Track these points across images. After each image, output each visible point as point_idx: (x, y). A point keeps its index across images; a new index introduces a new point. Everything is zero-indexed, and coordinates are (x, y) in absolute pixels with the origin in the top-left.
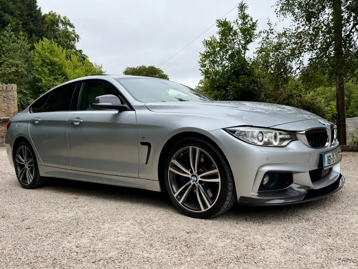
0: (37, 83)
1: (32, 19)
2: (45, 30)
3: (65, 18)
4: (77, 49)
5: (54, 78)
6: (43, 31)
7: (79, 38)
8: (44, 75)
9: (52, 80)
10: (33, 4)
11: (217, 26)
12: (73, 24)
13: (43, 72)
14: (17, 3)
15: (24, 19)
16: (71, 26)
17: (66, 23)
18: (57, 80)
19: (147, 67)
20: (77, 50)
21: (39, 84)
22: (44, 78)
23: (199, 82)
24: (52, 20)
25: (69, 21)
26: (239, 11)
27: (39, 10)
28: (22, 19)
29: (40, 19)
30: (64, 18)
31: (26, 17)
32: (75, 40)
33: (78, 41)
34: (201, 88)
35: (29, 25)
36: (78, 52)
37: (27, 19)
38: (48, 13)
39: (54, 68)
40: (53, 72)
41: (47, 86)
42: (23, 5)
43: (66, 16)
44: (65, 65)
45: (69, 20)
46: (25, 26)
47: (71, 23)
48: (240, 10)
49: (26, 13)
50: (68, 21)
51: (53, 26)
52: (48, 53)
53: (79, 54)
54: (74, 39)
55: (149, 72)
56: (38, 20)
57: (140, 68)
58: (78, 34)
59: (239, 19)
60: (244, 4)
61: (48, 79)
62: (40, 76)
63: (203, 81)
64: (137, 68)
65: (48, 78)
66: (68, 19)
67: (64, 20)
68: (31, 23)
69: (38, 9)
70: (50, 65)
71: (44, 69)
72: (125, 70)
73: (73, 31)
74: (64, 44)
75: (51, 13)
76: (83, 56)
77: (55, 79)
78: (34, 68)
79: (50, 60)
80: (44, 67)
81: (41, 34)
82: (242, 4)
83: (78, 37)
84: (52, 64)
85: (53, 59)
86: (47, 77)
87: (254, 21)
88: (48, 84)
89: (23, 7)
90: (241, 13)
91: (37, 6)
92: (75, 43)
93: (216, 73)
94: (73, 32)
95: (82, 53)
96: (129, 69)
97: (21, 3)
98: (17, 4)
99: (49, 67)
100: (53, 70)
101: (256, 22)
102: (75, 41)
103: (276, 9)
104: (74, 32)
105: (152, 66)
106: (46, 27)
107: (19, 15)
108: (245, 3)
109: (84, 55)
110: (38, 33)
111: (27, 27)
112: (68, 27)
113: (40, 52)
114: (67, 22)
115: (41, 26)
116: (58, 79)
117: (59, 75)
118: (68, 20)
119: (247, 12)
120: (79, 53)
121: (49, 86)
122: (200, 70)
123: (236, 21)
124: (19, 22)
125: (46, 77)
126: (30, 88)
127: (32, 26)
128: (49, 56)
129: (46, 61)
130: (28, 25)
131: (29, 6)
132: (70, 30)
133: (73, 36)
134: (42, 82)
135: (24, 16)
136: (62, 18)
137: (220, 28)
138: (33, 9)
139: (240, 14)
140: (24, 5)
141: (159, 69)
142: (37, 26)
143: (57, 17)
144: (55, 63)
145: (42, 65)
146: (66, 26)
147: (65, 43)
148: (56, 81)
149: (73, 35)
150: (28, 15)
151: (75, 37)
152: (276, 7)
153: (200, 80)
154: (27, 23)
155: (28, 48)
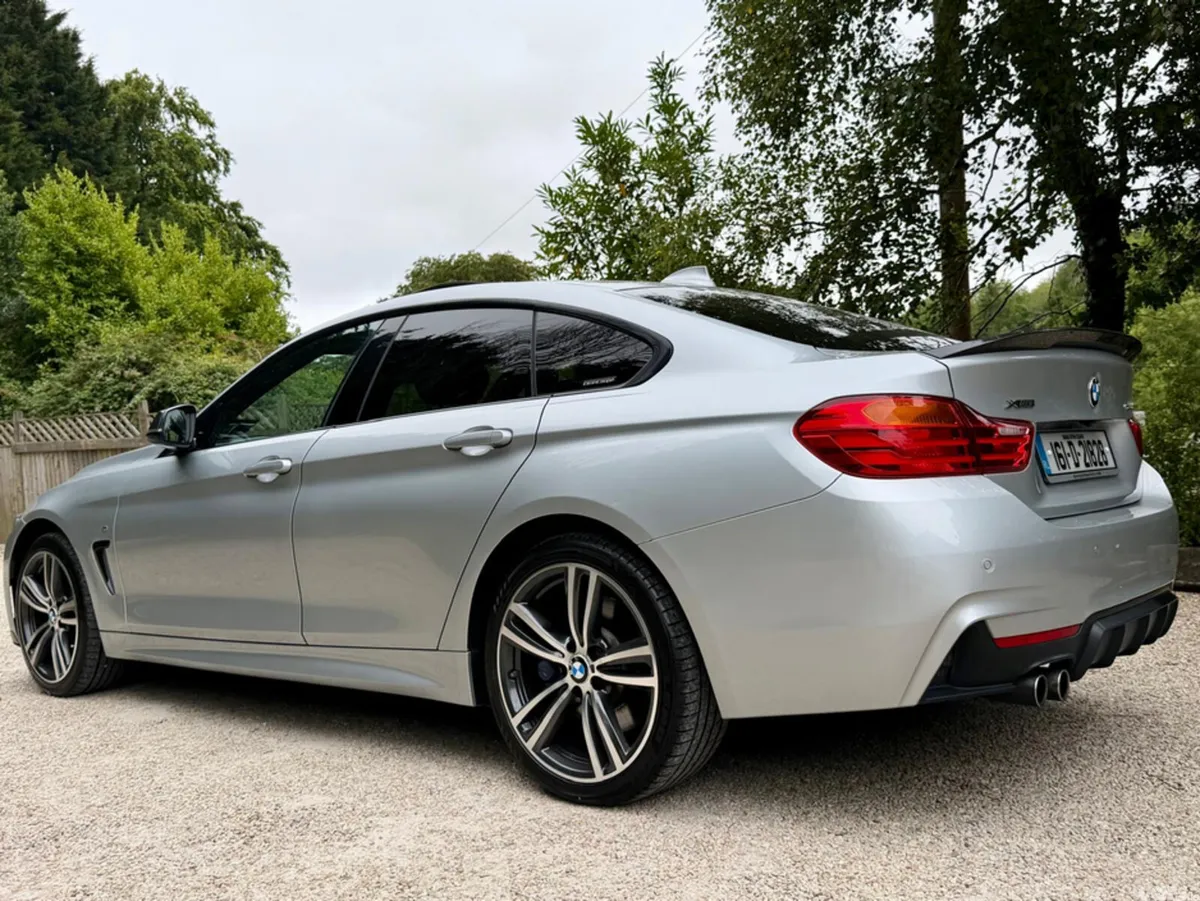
0: (31, 324)
1: (59, 98)
2: (104, 138)
3: (180, 93)
4: (223, 199)
5: (92, 306)
6: (98, 140)
7: (231, 162)
8: (54, 296)
9: (86, 315)
10: (62, 46)
12: (209, 113)
13: (53, 287)
14: (7, 47)
15: (30, 99)
16: (204, 120)
17: (186, 109)
18: (99, 315)
19: (486, 258)
20: (221, 203)
21: (38, 329)
22: (55, 307)
24: (134, 102)
25: (195, 103)
27: (89, 69)
28: (22, 100)
29: (88, 99)
30: (176, 94)
31: (40, 95)
32: (216, 166)
33: (227, 170)
35: (50, 119)
36: (226, 210)
37: (45, 101)
38: (121, 77)
39: (92, 274)
40: (86, 285)
41: (65, 337)
42: (27, 53)
43: (184, 86)
44: (131, 262)
45: (196, 101)
46: (35, 123)
47: (202, 111)
49: (37, 81)
50: (190, 104)
51: (137, 121)
52: (71, 223)
53: (230, 216)
54: (211, 164)
55: (490, 272)
56: (83, 103)
57: (463, 260)
58: (226, 149)
61: (71, 311)
62: (40, 302)
64: (450, 260)
65: (69, 308)
66: (191, 97)
67: (177, 101)
68: (56, 112)
69: (82, 63)
70: (79, 264)
71: (56, 277)
72: (412, 268)
73: (210, 137)
74: (174, 180)
75: (134, 76)
76: (245, 222)
77: (94, 311)
78: (23, 275)
79: (76, 246)
80: (56, 270)
81: (92, 151)
83: (228, 157)
84: (85, 259)
85: (87, 241)
86: (68, 305)
88: (67, 330)
89: (28, 59)
91: (79, 55)
92: (215, 177)
94: (209, 141)
95: (242, 214)
96: (425, 264)
97: (23, 44)
98: (9, 48)
99: (74, 270)
100: (89, 279)
102: (218, 171)
104: (214, 142)
105: (502, 252)
106: (109, 128)
107: (11, 89)
109: (248, 219)
110: (81, 149)
111: (42, 127)
112: (194, 124)
113: (45, 218)
114: (188, 106)
115: (91, 123)
116: (102, 309)
117: (110, 296)
118: (190, 100)
120: (232, 213)
121: (72, 337)
124: (11, 110)
125: (63, 305)
126: (8, 344)
127: (59, 124)
128: (73, 230)
129: (62, 248)
130: (45, 121)
131: (47, 56)
132: (200, 133)
133: (209, 156)
134: (46, 322)
135: (32, 91)
136: (171, 93)
138: (63, 64)
140: (34, 53)
141: (528, 265)
142: (76, 124)
143: (154, 90)
144: (94, 255)
145: (49, 264)
146: (187, 121)
147: (178, 180)
148: (95, 318)
149: (208, 151)
150: (46, 87)
151: (217, 156)
154: (44, 114)
155: (7, 205)
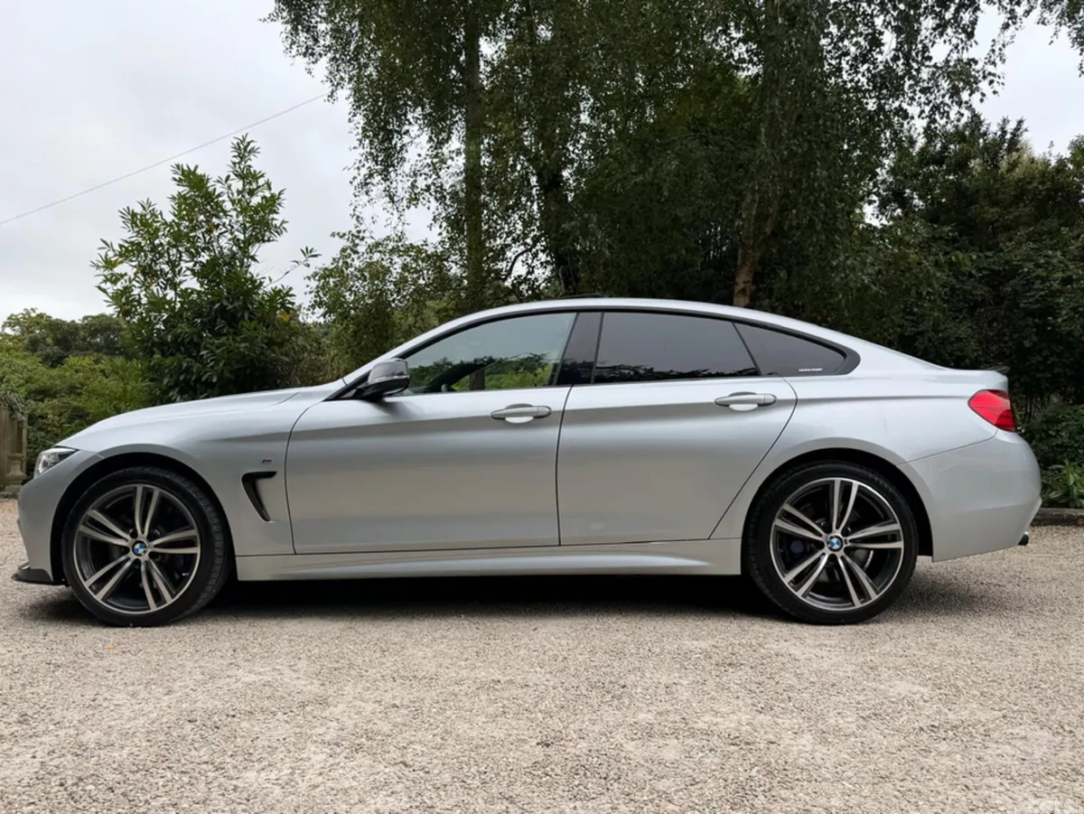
11: (175, 179)
23: (5, 320)
26: (235, 156)
34: (10, 340)
48: (237, 154)
59: (232, 176)
60: (249, 143)
63: (18, 319)
82: (244, 140)
87: (275, 190)
90: (239, 163)
93: (157, 304)
101: (280, 194)
103: (355, 178)
108: (252, 141)
119: (256, 163)
122: (100, 288)
123: (224, 179)
137: (181, 189)
139: (237, 166)
152: (355, 173)
153: (9, 315)
